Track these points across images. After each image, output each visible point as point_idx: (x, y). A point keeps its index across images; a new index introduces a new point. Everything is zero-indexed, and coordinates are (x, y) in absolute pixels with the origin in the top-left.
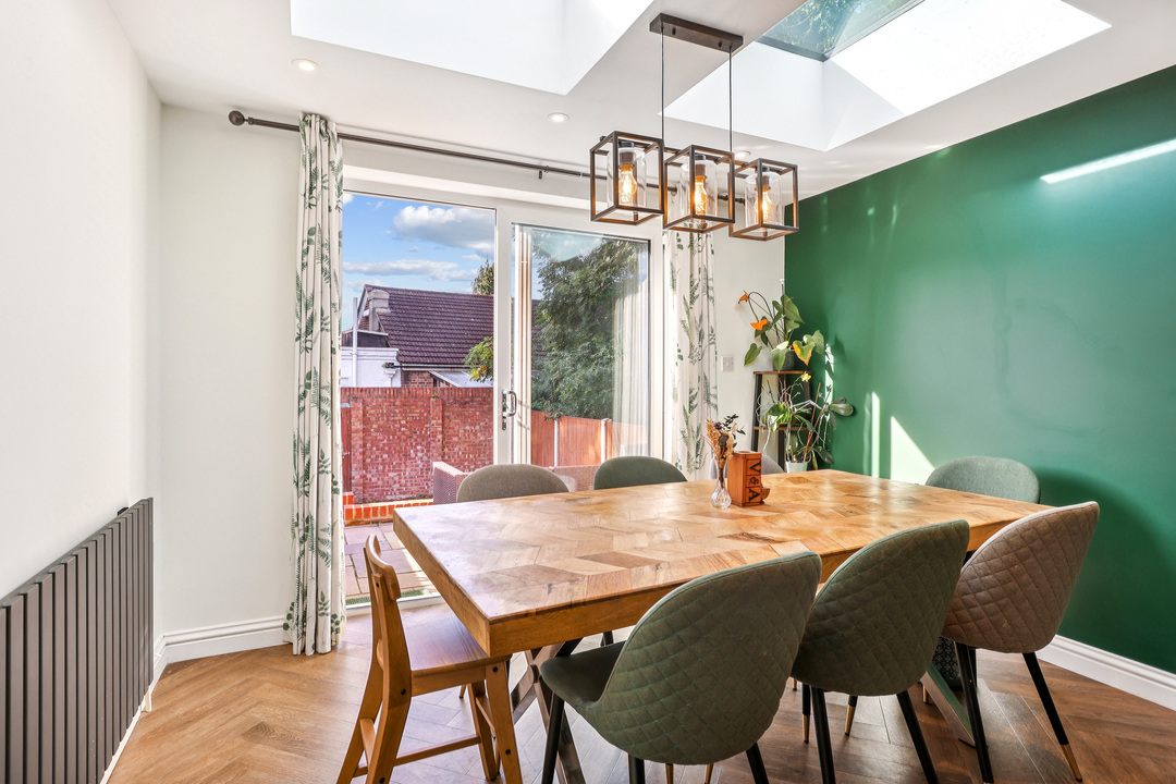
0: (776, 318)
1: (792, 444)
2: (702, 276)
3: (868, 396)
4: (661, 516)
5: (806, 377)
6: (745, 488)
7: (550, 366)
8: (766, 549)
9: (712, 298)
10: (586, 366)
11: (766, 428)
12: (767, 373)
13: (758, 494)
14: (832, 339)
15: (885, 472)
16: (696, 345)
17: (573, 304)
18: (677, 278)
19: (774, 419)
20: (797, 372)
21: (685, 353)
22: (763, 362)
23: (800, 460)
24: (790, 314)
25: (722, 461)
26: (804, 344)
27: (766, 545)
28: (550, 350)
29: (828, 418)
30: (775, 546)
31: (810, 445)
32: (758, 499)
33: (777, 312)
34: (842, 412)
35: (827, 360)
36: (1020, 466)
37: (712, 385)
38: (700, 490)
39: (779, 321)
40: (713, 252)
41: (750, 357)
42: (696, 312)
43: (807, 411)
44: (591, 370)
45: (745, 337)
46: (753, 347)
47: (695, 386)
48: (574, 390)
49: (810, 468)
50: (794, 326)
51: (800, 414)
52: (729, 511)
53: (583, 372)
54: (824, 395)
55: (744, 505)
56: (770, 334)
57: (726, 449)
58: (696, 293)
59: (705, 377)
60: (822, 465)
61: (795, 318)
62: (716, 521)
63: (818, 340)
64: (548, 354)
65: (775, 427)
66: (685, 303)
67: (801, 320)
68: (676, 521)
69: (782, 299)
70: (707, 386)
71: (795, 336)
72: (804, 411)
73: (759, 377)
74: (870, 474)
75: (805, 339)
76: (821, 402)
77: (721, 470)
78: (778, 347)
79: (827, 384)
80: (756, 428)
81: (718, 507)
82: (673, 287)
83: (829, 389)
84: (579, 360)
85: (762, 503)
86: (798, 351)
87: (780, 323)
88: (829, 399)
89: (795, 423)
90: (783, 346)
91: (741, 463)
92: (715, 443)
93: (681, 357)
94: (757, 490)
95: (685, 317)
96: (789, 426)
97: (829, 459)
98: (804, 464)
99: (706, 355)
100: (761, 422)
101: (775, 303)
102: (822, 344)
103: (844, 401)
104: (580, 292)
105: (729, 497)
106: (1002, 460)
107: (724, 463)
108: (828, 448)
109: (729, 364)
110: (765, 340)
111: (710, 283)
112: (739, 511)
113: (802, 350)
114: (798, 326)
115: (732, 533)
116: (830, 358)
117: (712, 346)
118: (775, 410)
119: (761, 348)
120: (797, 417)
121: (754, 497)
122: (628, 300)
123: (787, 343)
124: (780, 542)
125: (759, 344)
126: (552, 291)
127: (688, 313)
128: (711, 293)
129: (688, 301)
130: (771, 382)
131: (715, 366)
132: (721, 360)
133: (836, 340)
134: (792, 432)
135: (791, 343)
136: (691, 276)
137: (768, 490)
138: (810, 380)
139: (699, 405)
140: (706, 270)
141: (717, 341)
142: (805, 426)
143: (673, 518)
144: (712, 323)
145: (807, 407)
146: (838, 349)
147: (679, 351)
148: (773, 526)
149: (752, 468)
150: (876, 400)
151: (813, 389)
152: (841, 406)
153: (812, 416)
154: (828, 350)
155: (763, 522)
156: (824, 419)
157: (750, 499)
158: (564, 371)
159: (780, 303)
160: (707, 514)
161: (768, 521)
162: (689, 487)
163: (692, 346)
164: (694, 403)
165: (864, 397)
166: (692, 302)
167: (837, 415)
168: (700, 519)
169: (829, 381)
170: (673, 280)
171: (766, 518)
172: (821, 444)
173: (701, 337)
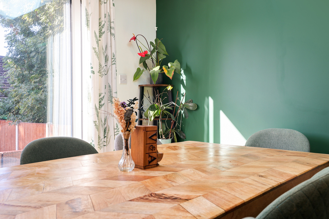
0: (152, 52)
1: (162, 128)
2: (107, 19)
3: (206, 99)
4: (75, 183)
5: (170, 88)
6: (145, 153)
7: (13, 93)
8: (177, 209)
9: (114, 35)
10: (37, 93)
11: (147, 119)
12: (147, 86)
13: (155, 159)
14: (184, 65)
15: (217, 140)
16: (103, 64)
17: (29, 57)
18: (90, 19)
19: (152, 113)
20: (164, 85)
21: (96, 69)
22: (144, 79)
23: (167, 138)
24: (160, 50)
25: (127, 133)
26: (169, 68)
27: (175, 204)
28: (13, 83)
29: (182, 112)
30: (185, 205)
31: (172, 129)
32: (154, 162)
33: (152, 48)
34: (191, 108)
35: (181, 78)
36: (297, 132)
37: (114, 91)
38: (108, 159)
39: (154, 54)
40: (114, 4)
41: (137, 75)
42: (103, 42)
43: (170, 108)
44: (39, 95)
45: (134, 63)
46: (139, 70)
47: (103, 91)
48: (28, 106)
49: (173, 141)
50: (162, 57)
51: (167, 110)
52: (134, 174)
53: (35, 96)
54: (180, 99)
55: (145, 168)
56: (149, 62)
57: (130, 123)
58: (103, 30)
59: (109, 86)
60: (179, 140)
61: (163, 52)
62: (124, 184)
63: (177, 65)
64: (11, 85)
65: (153, 118)
66: (96, 36)
67: (167, 54)
68: (89, 187)
69: (156, 41)
70: (110, 91)
71: (162, 63)
72: (169, 108)
73: (142, 88)
74: (208, 141)
75: (169, 65)
76: (178, 102)
77: (127, 140)
78: (154, 69)
79: (182, 93)
80: (141, 119)
81: (125, 171)
82: (88, 25)
83: (183, 96)
84: (33, 89)
85: (157, 165)
86: (166, 71)
87: (154, 55)
88: (183, 100)
89: (164, 115)
90: (157, 69)
91: (142, 133)
92: (121, 118)
93: (93, 72)
94: (154, 155)
95: (96, 46)
96: (161, 117)
97: (184, 136)
98: (170, 140)
99: (110, 72)
100: (144, 116)
101: (151, 43)
102: (179, 68)
103: (191, 102)
104: (33, 49)
105: (133, 162)
106: (286, 129)
107: (129, 134)
108: (182, 130)
109: (124, 80)
110: (145, 66)
111: (112, 25)
112: (142, 173)
113: (168, 71)
114: (165, 57)
115: (142, 195)
116: (184, 77)
117: (114, 66)
118: (152, 108)
119: (143, 70)
120: (165, 112)
121: (152, 161)
122: (57, 36)
123: (159, 67)
124: (187, 200)
125: (142, 68)
126: (14, 48)
127: (97, 43)
128: (113, 31)
129: (98, 34)
130: (148, 92)
131: (116, 78)
132: (119, 77)
133: (187, 66)
134: (163, 121)
135: (161, 68)
136: (100, 19)
137: (162, 155)
138: (172, 90)
139: (106, 104)
140: (109, 16)
141: (117, 63)
142: (170, 117)
143: (86, 184)
144: (113, 51)
145: (170, 106)
146: (188, 71)
147: (92, 68)
148: (174, 184)
149: (150, 138)
150: (211, 101)
151: (174, 95)
152: (190, 104)
153: (173, 110)
154: (182, 72)
155: (164, 181)
156: (180, 112)
157: (150, 162)
158: (22, 95)
159: (155, 43)
160: (115, 178)
161: (168, 180)
162: (99, 157)
163: (100, 65)
164: (102, 103)
165: (204, 99)
166: (100, 36)
167: (188, 110)
168: (111, 183)
169: (183, 91)
170: (88, 21)
171: (165, 177)
172: (178, 127)
173: (106, 60)
